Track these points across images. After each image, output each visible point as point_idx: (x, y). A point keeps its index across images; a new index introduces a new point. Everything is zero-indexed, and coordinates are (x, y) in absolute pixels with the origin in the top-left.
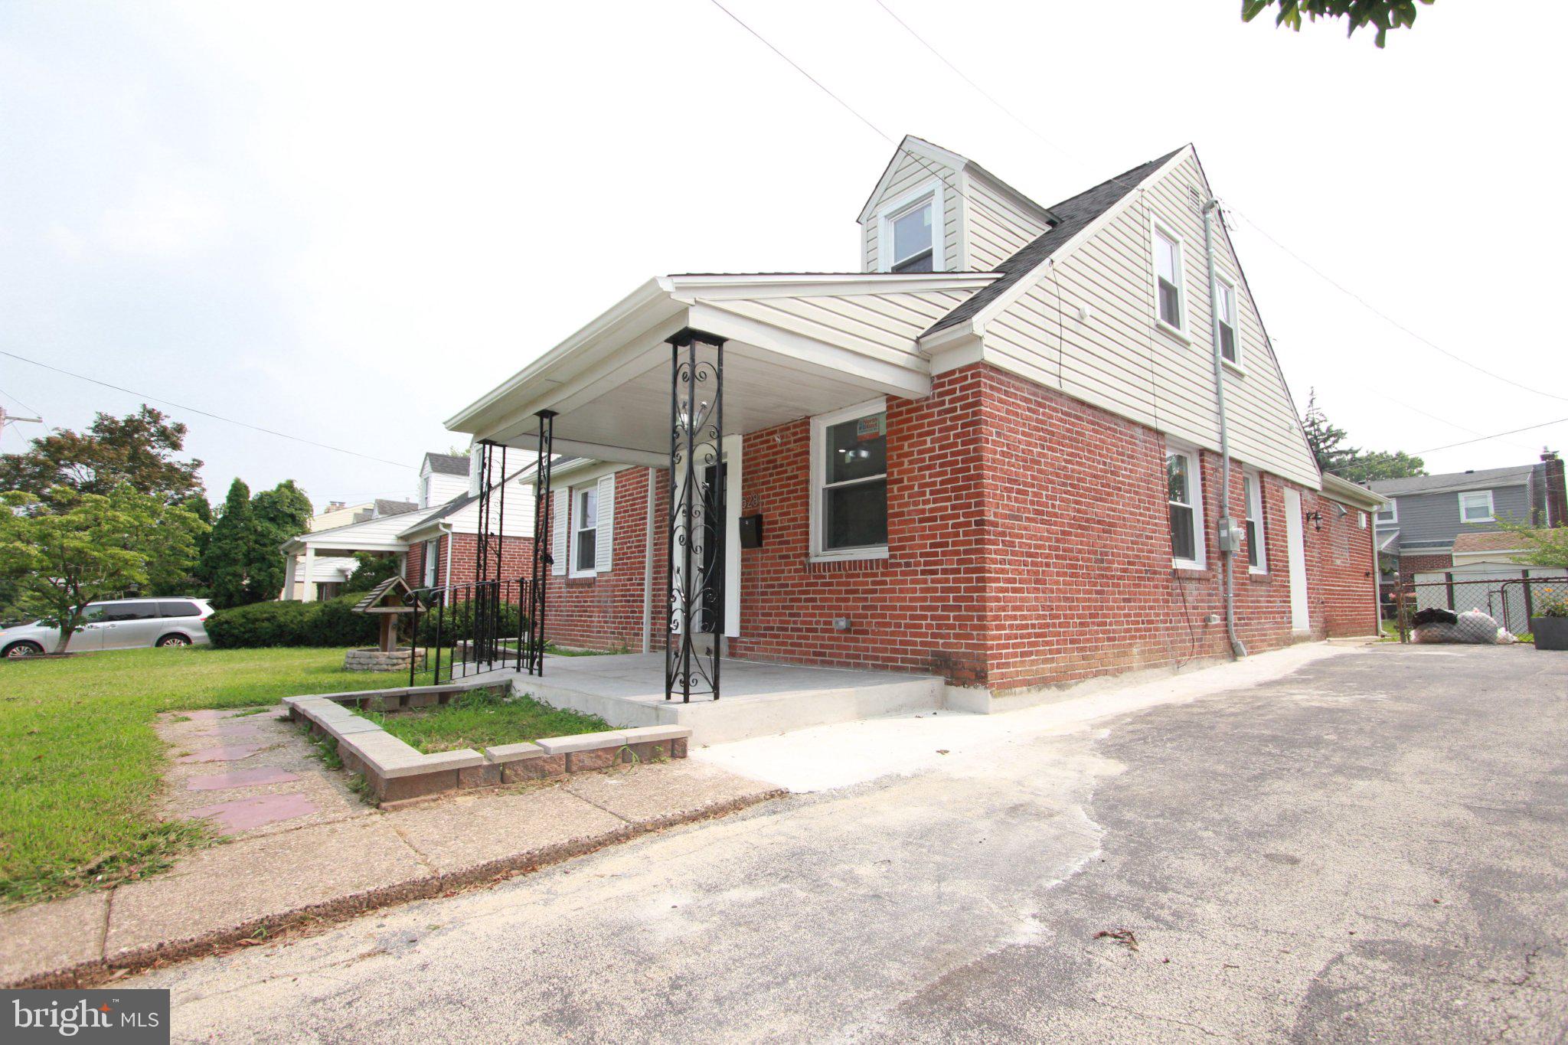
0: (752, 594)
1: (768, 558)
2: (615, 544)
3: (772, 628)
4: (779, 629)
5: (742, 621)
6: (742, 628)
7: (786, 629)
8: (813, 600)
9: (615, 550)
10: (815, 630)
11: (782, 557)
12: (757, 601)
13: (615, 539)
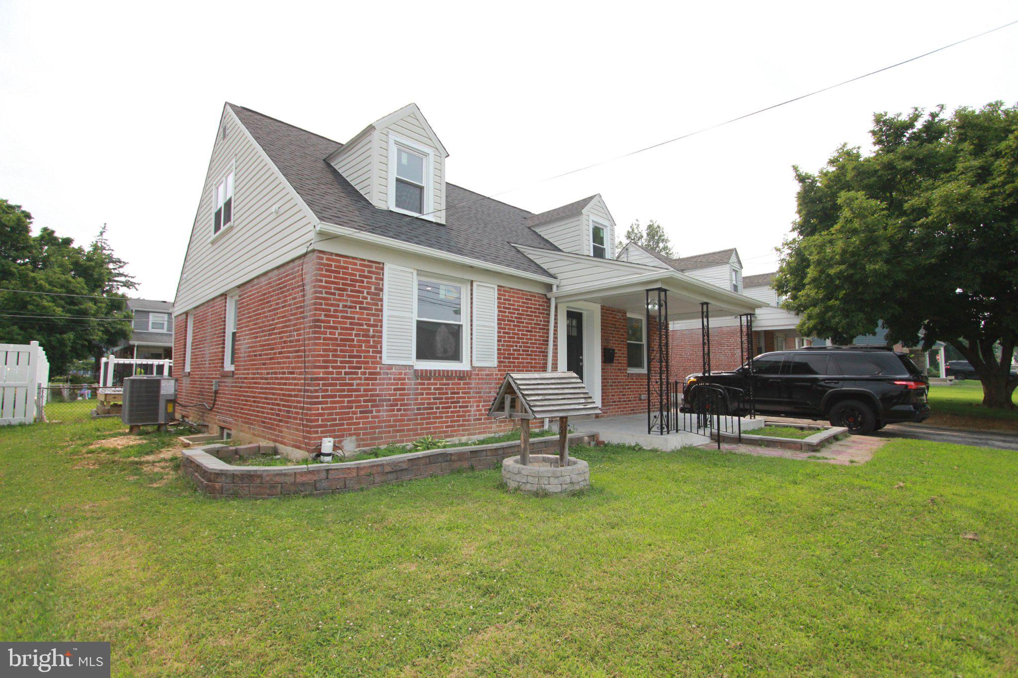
0: (606, 386)
1: (613, 369)
2: (499, 345)
3: (615, 402)
4: (618, 401)
5: (602, 399)
6: (602, 403)
7: (621, 401)
8: (630, 388)
9: (499, 350)
10: (630, 401)
11: (619, 369)
12: (609, 389)
13: (499, 341)
